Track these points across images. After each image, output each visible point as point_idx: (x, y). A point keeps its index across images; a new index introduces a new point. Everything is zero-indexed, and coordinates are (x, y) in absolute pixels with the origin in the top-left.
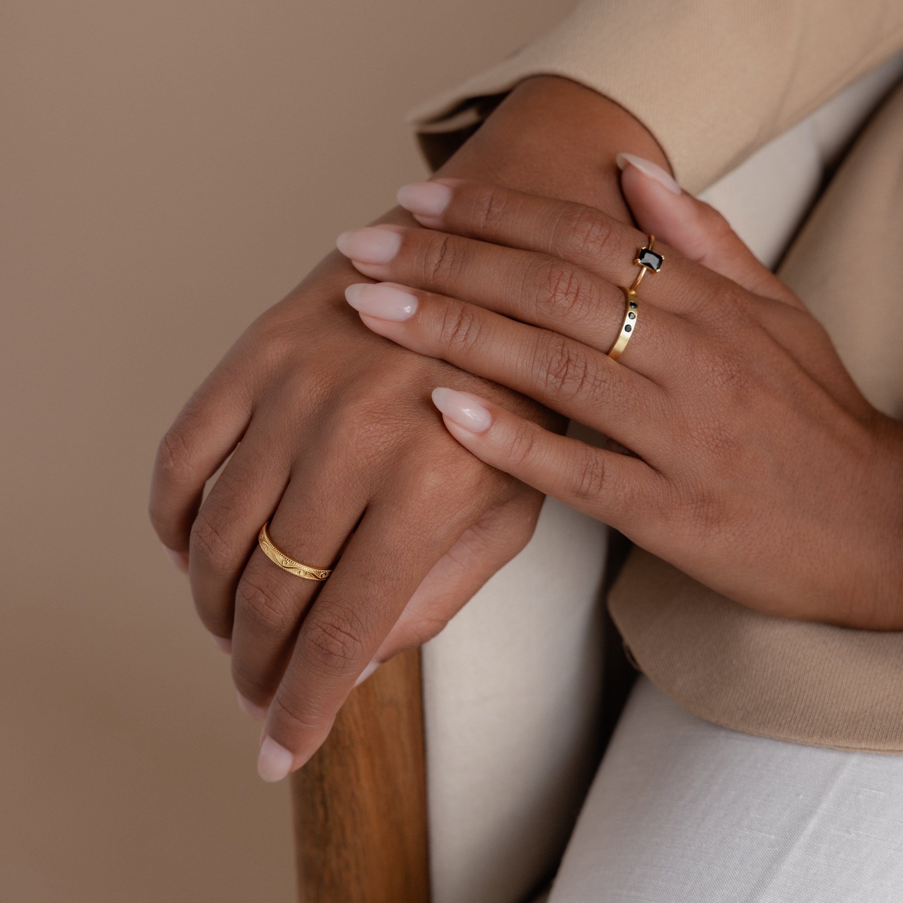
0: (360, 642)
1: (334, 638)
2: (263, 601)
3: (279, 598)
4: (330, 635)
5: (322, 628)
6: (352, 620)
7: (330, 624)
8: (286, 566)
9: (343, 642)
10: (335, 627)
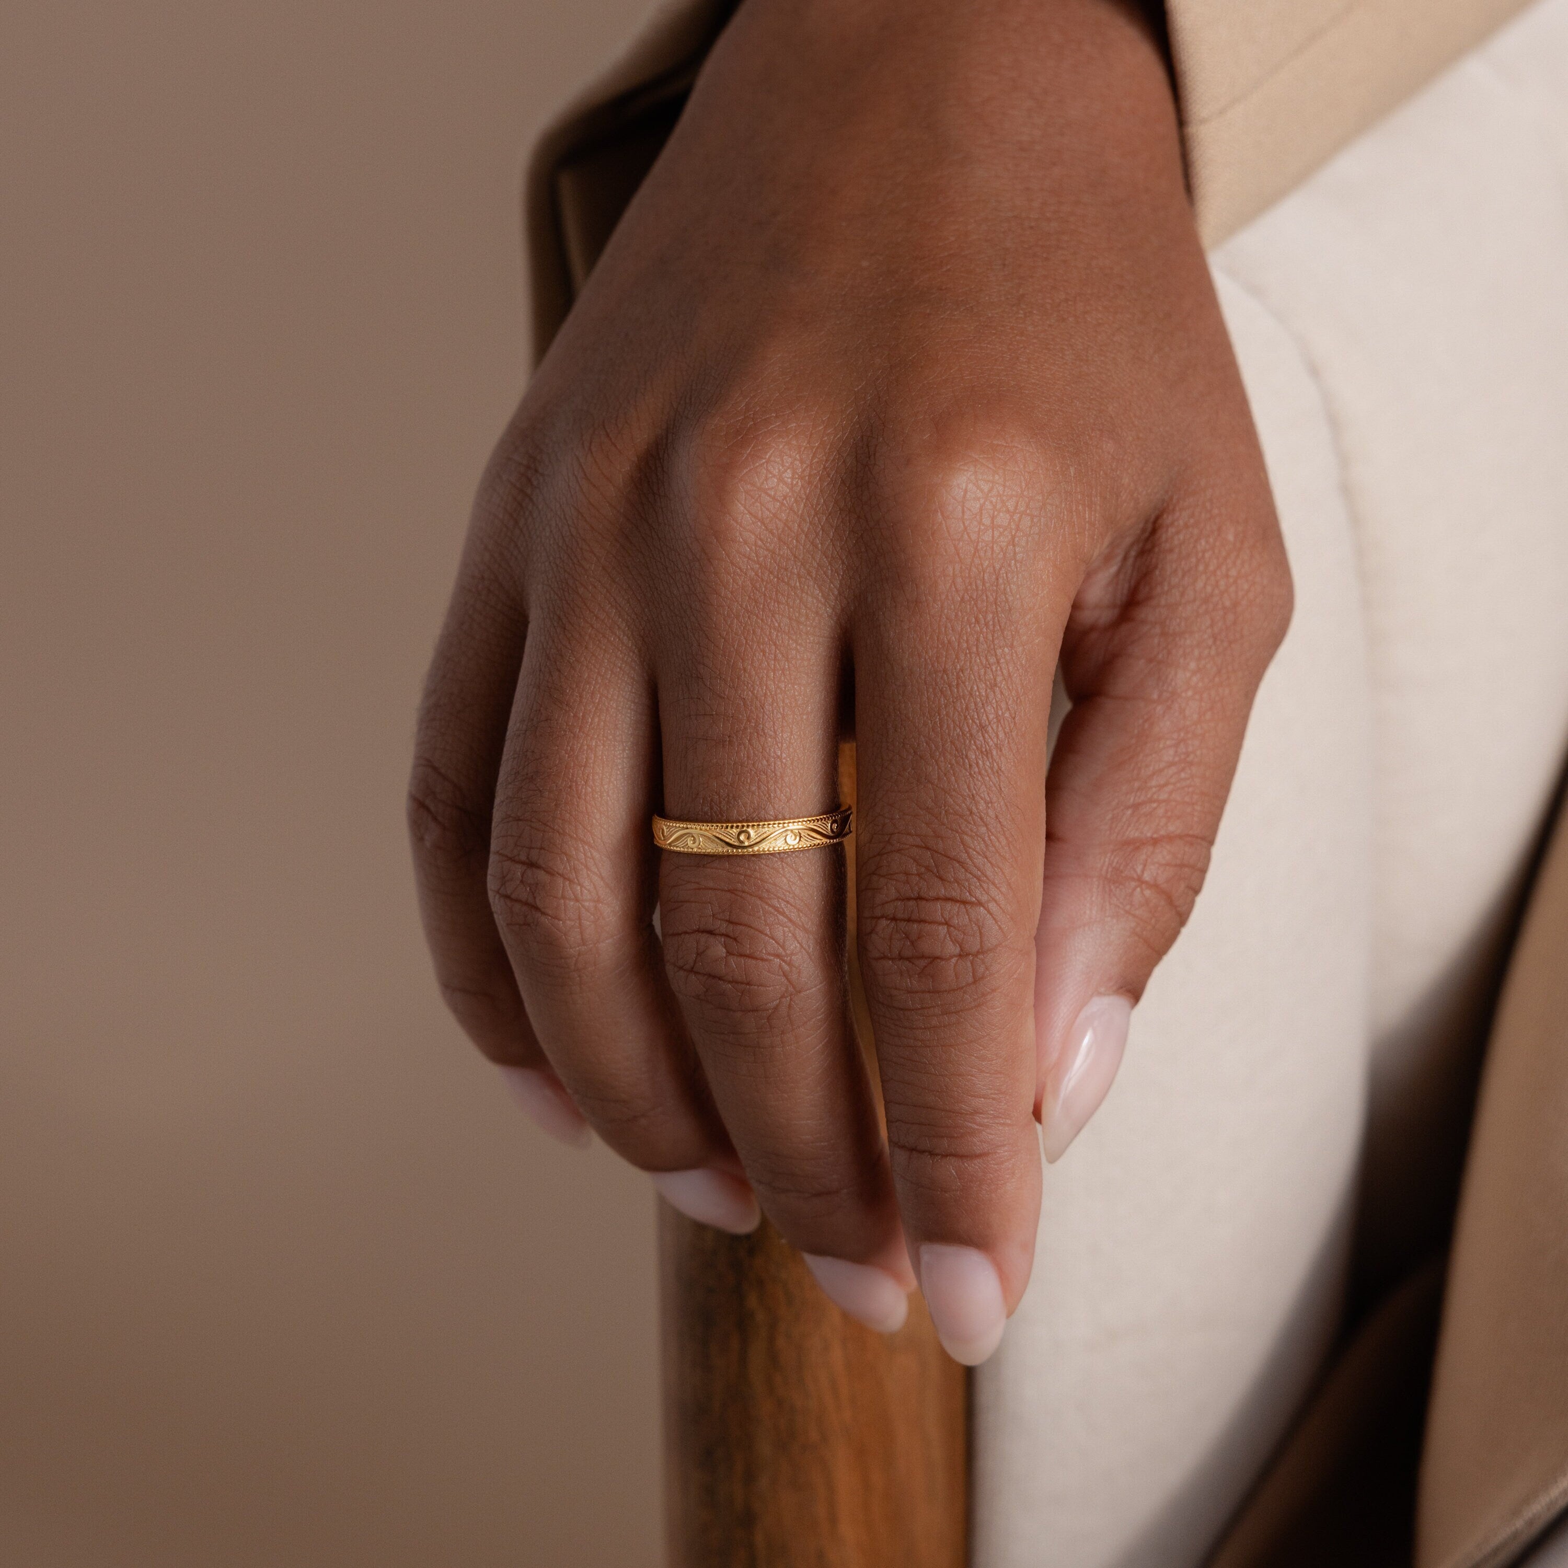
0: (980, 904)
1: (921, 921)
2: (722, 951)
3: (750, 927)
4: (909, 920)
5: (887, 918)
6: (936, 866)
7: (897, 899)
8: (752, 843)
9: (945, 922)
10: (909, 899)
